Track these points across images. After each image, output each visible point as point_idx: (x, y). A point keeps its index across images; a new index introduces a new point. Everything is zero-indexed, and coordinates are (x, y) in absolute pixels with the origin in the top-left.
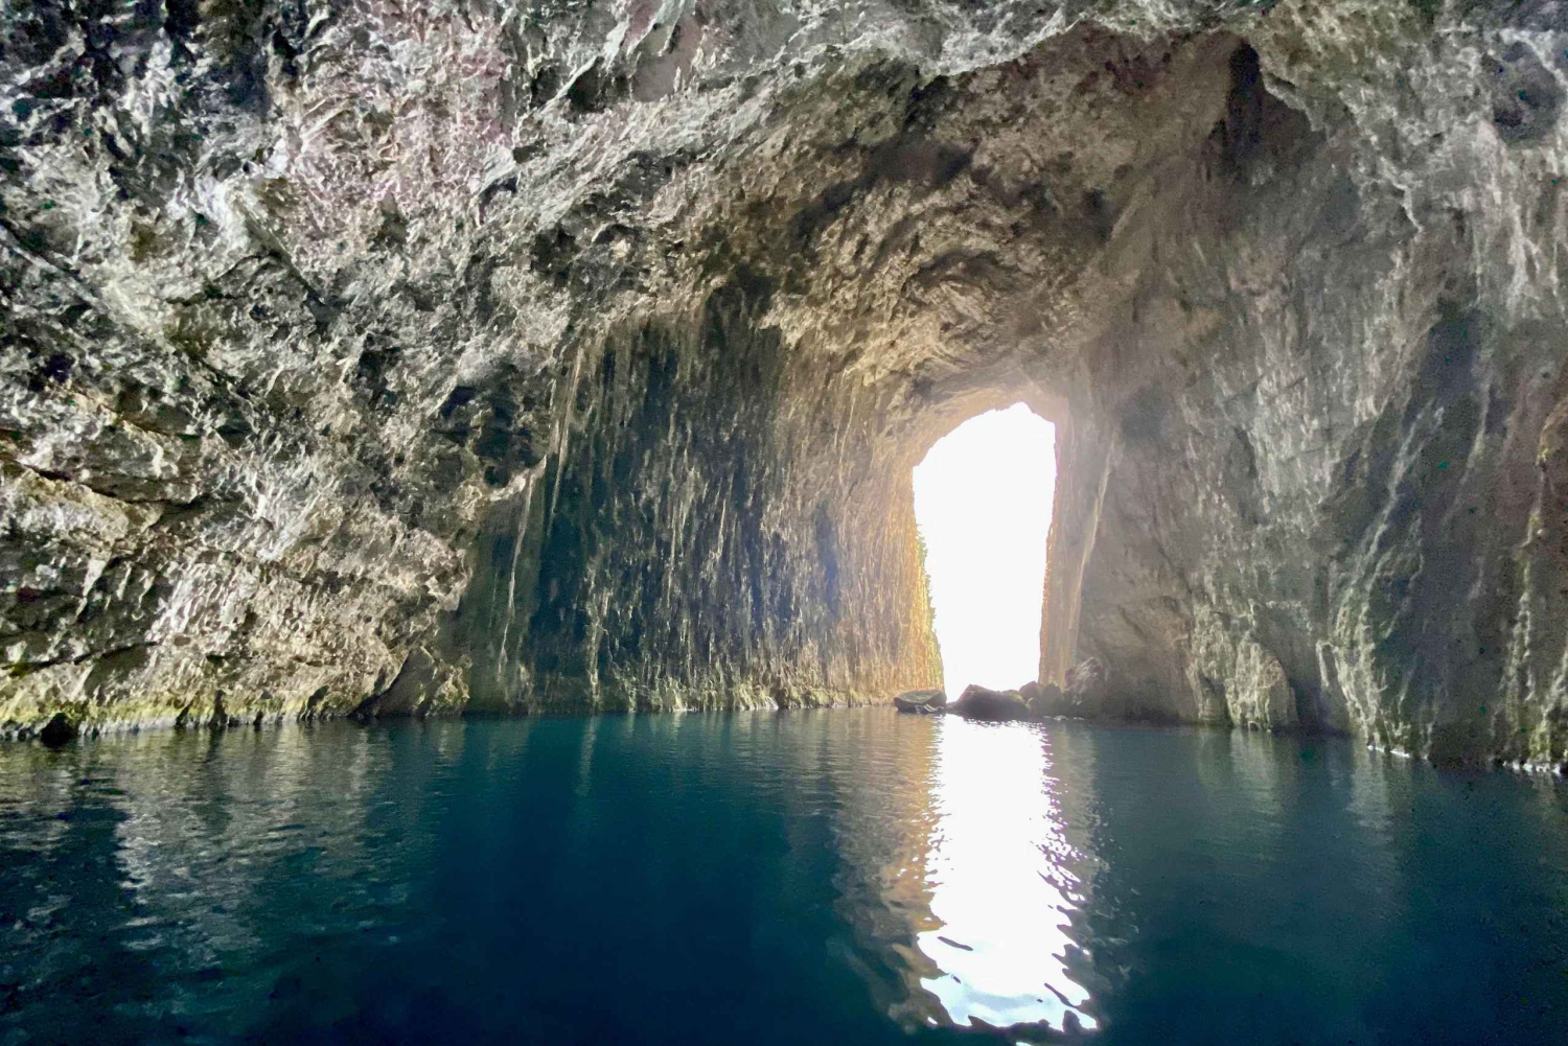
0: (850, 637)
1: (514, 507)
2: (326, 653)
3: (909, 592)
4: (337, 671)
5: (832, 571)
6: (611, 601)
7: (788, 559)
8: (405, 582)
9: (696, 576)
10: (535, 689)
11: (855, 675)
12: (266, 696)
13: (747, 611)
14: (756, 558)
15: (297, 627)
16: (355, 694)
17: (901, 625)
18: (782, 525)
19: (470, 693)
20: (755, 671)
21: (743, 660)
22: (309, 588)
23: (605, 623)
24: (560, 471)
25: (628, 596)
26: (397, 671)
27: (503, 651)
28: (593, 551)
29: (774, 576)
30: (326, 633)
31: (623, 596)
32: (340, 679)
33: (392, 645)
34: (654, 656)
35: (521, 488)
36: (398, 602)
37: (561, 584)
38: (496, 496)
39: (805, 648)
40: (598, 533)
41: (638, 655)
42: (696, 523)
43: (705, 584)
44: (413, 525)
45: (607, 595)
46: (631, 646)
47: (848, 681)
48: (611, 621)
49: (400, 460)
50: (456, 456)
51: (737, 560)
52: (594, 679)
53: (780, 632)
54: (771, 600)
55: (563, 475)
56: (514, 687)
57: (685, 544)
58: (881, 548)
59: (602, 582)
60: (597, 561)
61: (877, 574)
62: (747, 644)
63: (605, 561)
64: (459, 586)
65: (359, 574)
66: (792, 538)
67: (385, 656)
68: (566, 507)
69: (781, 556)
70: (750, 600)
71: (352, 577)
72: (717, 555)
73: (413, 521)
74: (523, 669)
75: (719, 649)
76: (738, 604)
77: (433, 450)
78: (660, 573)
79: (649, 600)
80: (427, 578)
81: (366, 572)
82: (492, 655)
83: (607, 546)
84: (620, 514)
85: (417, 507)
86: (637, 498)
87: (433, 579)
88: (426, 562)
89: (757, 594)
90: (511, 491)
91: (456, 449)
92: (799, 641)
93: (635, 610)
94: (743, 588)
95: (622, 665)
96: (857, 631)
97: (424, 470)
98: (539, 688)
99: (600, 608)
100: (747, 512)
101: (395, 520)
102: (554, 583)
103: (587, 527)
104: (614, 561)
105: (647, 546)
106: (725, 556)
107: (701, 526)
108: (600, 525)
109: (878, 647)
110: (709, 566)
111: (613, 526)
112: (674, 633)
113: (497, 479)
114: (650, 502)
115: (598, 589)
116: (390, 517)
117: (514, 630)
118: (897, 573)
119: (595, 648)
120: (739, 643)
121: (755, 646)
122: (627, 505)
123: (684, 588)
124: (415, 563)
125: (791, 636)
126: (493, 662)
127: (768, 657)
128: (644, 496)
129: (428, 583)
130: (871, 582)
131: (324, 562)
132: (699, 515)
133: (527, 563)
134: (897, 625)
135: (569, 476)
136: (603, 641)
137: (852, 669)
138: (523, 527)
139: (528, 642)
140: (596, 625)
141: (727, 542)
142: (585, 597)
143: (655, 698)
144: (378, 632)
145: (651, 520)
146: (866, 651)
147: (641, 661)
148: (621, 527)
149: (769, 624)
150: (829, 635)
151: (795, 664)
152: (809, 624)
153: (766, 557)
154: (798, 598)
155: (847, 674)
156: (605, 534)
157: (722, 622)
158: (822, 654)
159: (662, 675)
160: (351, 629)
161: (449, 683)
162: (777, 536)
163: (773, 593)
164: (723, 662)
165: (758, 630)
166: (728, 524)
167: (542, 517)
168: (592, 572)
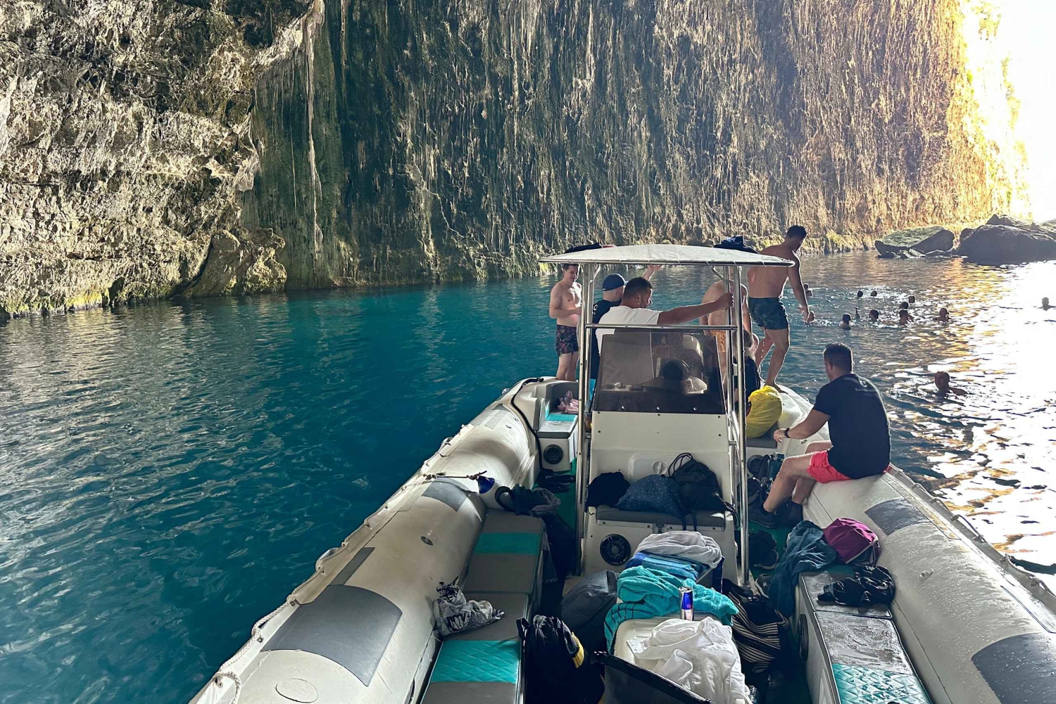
0: (826, 164)
1: (293, 66)
2: (108, 248)
3: (943, 87)
4: (126, 263)
5: (788, 73)
6: (438, 160)
7: (706, 68)
8: (180, 168)
9: (556, 115)
10: (361, 266)
11: (837, 214)
12: (42, 294)
13: (642, 149)
14: (651, 75)
15: (55, 229)
16: (158, 283)
17: (927, 135)
18: (693, 23)
19: (288, 273)
20: (658, 224)
21: (639, 212)
22: (49, 190)
23: (433, 185)
24: (344, 12)
25: (460, 151)
26: (200, 259)
27: (317, 227)
28: (403, 103)
29: (683, 96)
30: (99, 229)
31: (454, 152)
32: (133, 270)
33: (188, 232)
34: (506, 218)
35: (298, 42)
36: (178, 188)
37: (369, 149)
38: (265, 58)
39: (745, 186)
40: (406, 80)
41: (482, 217)
42: (548, 45)
43: (571, 125)
44: (162, 108)
45: (431, 154)
46: (472, 208)
47: (824, 220)
48: (443, 183)
49: (125, 41)
50: (202, 22)
51: (619, 83)
52: (430, 250)
53: (699, 170)
54: (680, 129)
55: (350, 17)
56: (336, 263)
57: (534, 76)
58: (883, 28)
59: (421, 139)
60: (411, 114)
61: (879, 67)
62: (644, 192)
63: (421, 113)
64: (250, 164)
65: (112, 168)
66: (712, 39)
67: (181, 243)
68: (360, 56)
69: (692, 66)
70: (645, 134)
71: (104, 173)
72: (588, 83)
73: (161, 102)
74: (343, 245)
75: (599, 203)
76: (626, 140)
77: (169, 20)
78: (499, 119)
79: (488, 154)
80: (206, 160)
81: (119, 164)
82: (305, 234)
83: (420, 93)
84: (432, 52)
85: (163, 88)
86: (455, 26)
87: (212, 160)
88: (198, 143)
89: (656, 125)
90: (285, 50)
91: (198, 12)
92: (734, 176)
93: (472, 168)
94: (633, 120)
95: (464, 232)
96: (839, 152)
97: (163, 46)
98: (365, 264)
99: (424, 170)
100: (630, 14)
101: (137, 106)
102: (361, 146)
103: (391, 76)
104: (432, 110)
105: (479, 86)
106: (600, 82)
107: (556, 48)
108: (407, 70)
109: (880, 172)
110: (575, 98)
111: (424, 69)
112: (530, 188)
113: (259, 38)
114: (474, 28)
115: (417, 149)
116: (130, 105)
117: (325, 204)
118: (918, 59)
119: (428, 215)
120: (631, 191)
121: (655, 191)
122: (441, 38)
123: (540, 132)
124: (184, 147)
125: (718, 173)
126: (308, 241)
127: (678, 203)
128: (464, 24)
129: (209, 166)
130: (865, 80)
131: (56, 162)
132: (553, 32)
133: (325, 130)
134: (917, 135)
135: (357, 16)
136: (435, 207)
137: (830, 206)
138: (310, 88)
139: (345, 216)
140: (423, 189)
141: (600, 64)
142: (401, 159)
143: (511, 264)
144: (166, 221)
145: (478, 52)
146: (857, 179)
147: (488, 225)
148: (437, 69)
149: (678, 160)
150: (788, 163)
151: (727, 208)
152: (749, 151)
153: (668, 72)
154: (728, 121)
155: (822, 212)
156: (415, 80)
157: (602, 166)
158: (775, 189)
159: (518, 239)
160: (128, 222)
161: (260, 264)
162: (685, 40)
163: (682, 121)
164: (608, 218)
165: (660, 171)
166: (600, 36)
167: (332, 72)
168: (406, 128)
